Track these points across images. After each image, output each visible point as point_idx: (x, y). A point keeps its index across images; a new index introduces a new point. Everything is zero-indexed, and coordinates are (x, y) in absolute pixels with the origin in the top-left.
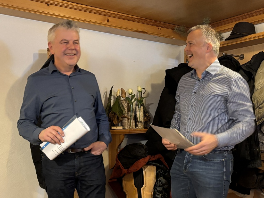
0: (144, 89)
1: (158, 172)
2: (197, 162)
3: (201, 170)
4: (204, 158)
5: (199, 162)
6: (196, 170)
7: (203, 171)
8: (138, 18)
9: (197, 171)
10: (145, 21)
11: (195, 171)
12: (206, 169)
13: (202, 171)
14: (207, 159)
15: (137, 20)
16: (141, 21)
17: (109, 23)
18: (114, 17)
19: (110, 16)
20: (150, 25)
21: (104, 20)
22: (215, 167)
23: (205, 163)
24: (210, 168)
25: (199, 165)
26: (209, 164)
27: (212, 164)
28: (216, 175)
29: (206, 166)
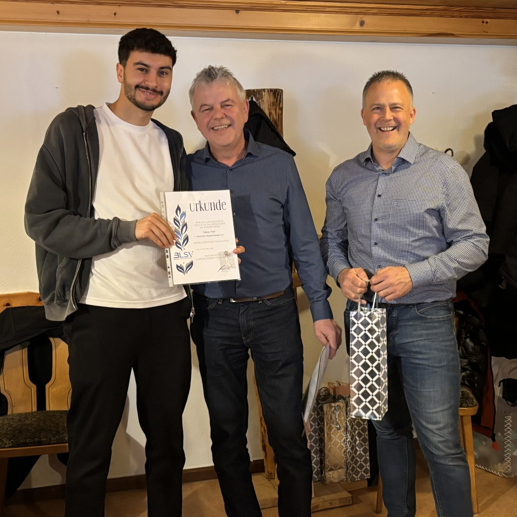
0: (452, 150)
2: (409, 325)
3: (418, 339)
4: (422, 316)
5: (412, 325)
6: (409, 340)
7: (423, 339)
8: (430, 7)
9: (412, 342)
10: (447, 12)
11: (409, 342)
12: (428, 335)
13: (421, 339)
14: (426, 318)
15: (428, 12)
16: (438, 13)
17: (365, 28)
18: (374, 14)
19: (365, 14)
20: (461, 17)
21: (354, 24)
22: (443, 330)
23: (424, 324)
24: (434, 331)
25: (415, 330)
26: (431, 325)
27: (436, 324)
28: (448, 343)
29: (426, 330)
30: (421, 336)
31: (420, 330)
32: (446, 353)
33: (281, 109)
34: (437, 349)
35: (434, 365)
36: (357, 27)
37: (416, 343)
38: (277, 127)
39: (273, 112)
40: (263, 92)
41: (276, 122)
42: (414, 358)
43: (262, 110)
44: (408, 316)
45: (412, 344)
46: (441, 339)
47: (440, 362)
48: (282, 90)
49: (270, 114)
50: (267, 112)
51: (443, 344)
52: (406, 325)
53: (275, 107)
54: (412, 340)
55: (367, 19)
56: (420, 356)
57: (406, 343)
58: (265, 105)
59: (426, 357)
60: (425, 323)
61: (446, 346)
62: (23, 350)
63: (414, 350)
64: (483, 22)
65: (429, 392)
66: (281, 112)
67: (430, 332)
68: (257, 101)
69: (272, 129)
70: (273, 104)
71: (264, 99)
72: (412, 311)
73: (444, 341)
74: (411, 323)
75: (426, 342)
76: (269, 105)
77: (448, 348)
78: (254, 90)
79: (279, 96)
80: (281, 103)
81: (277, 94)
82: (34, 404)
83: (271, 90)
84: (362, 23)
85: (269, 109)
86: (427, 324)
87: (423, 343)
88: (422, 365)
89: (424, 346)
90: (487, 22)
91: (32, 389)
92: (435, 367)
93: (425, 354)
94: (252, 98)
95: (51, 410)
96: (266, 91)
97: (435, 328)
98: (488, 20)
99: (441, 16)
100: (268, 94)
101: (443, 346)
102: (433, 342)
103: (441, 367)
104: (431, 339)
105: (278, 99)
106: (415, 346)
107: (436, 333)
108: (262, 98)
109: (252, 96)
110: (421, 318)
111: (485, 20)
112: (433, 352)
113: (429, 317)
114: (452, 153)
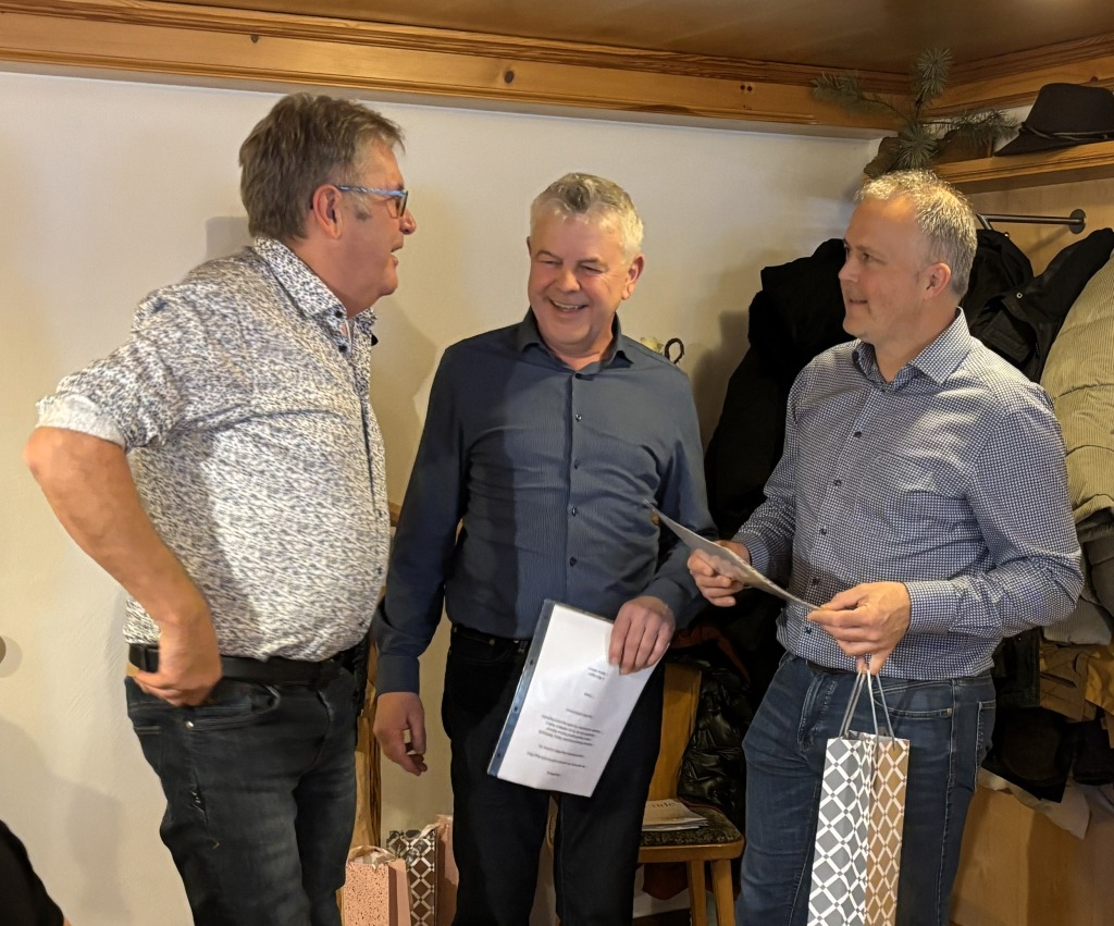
0: (680, 343)
1: (706, 694)
10: (675, 64)
15: (639, 62)
16: (658, 64)
17: (514, 87)
18: (534, 59)
19: (515, 57)
20: (702, 75)
21: (493, 78)
36: (500, 84)
55: (519, 68)
64: (743, 87)
84: (509, 77)
90: (750, 89)
98: (752, 84)
99: (664, 72)
111: (747, 84)
114: (682, 347)
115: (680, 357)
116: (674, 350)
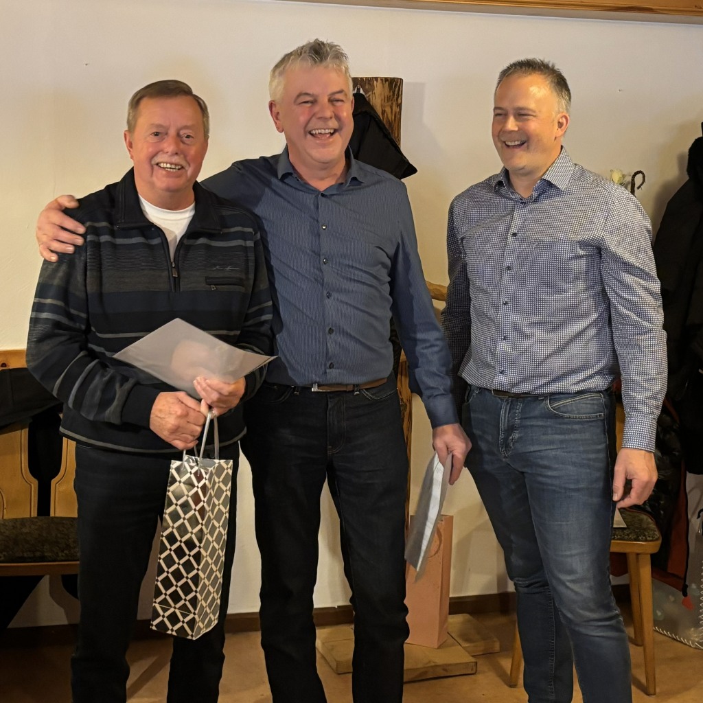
0: (643, 174)
3: (548, 447)
7: (556, 447)
11: (534, 451)
13: (552, 447)
22: (587, 436)
23: (559, 426)
24: (572, 436)
25: (543, 434)
26: (569, 427)
27: (576, 427)
28: (592, 456)
29: (561, 434)
30: (552, 443)
31: (552, 434)
32: (588, 471)
33: (400, 106)
34: (574, 464)
35: (567, 486)
37: (543, 454)
38: (392, 130)
39: (388, 110)
40: (375, 82)
41: (390, 124)
42: (541, 475)
43: (372, 108)
44: (537, 413)
45: (538, 453)
46: (581, 448)
47: (578, 481)
48: (402, 80)
49: (383, 112)
50: (379, 110)
51: (584, 456)
52: (532, 426)
53: (390, 103)
54: (540, 449)
56: (550, 473)
57: (531, 452)
58: (377, 99)
59: (557, 475)
60: (560, 424)
61: (589, 460)
62: (23, 431)
63: (541, 462)
65: (561, 525)
66: (398, 110)
67: (567, 437)
68: (366, 94)
69: (384, 133)
70: (389, 99)
71: (375, 91)
72: (542, 404)
73: (586, 452)
74: (540, 423)
75: (559, 453)
76: (382, 100)
77: (592, 463)
78: (362, 79)
79: (397, 89)
80: (400, 98)
81: (394, 85)
82: (34, 506)
83: (386, 79)
85: (382, 105)
86: (561, 426)
87: (553, 453)
88: (552, 485)
89: (555, 457)
91: (32, 485)
92: (570, 489)
93: (556, 469)
94: (359, 90)
95: (57, 515)
96: (379, 80)
97: (574, 431)
100: (381, 85)
101: (583, 459)
102: (570, 452)
103: (578, 490)
104: (567, 448)
105: (396, 92)
106: (542, 458)
107: (576, 440)
108: (373, 90)
109: (359, 86)
110: (556, 417)
112: (568, 467)
113: (568, 415)
114: (644, 177)
115: (641, 185)
116: (638, 179)
